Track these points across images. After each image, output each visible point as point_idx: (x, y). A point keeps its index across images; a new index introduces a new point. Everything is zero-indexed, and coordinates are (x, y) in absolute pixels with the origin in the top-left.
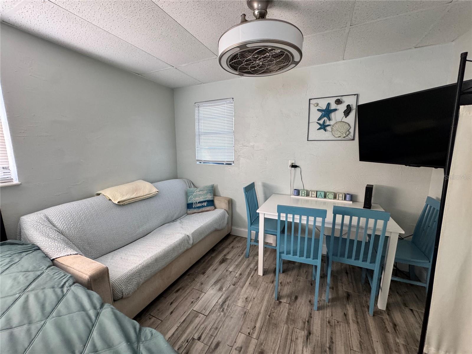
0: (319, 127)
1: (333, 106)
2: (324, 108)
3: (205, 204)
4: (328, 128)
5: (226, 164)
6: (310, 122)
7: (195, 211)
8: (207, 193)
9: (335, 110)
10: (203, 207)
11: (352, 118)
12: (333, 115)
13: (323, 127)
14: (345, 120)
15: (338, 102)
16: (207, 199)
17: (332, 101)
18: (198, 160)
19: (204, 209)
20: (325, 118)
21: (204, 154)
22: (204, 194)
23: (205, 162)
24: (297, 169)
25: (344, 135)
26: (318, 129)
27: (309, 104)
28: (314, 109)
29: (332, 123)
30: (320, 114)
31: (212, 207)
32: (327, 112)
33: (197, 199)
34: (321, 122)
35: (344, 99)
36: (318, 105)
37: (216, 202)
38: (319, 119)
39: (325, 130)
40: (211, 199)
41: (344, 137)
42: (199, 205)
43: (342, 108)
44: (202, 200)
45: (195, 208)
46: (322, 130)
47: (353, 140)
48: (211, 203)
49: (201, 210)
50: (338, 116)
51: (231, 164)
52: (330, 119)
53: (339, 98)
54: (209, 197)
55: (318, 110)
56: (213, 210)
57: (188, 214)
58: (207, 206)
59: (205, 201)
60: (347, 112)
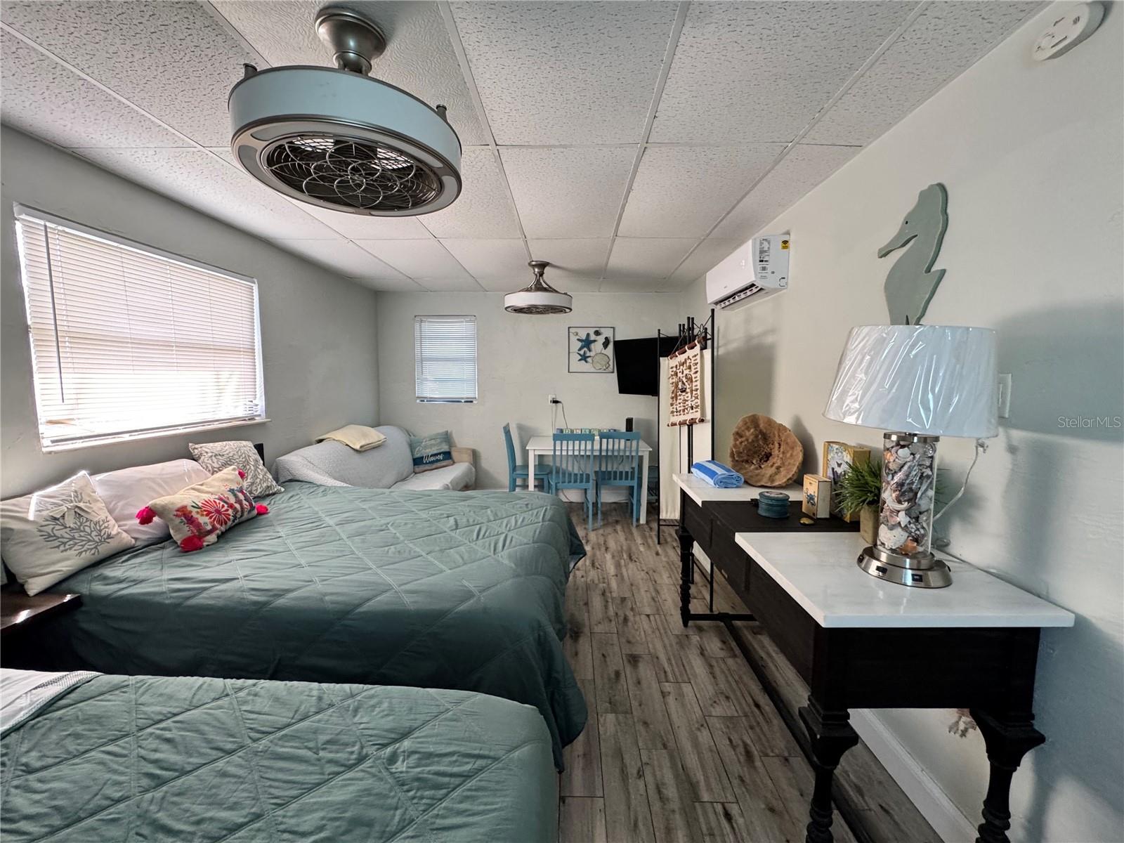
0: (580, 357)
1: (593, 337)
2: (584, 338)
3: (441, 457)
4: (589, 359)
5: (465, 402)
6: (571, 351)
7: (427, 467)
8: (441, 442)
9: (595, 341)
10: (438, 461)
11: (610, 350)
12: (592, 346)
13: (584, 358)
14: (604, 351)
15: (597, 333)
16: (442, 450)
17: (592, 332)
18: (418, 397)
19: (439, 464)
20: (585, 349)
21: (429, 389)
22: (437, 444)
23: (431, 400)
24: (558, 404)
25: (605, 368)
26: (580, 360)
27: (569, 333)
28: (574, 339)
29: (592, 354)
30: (580, 344)
31: (450, 461)
32: (587, 343)
33: (427, 451)
34: (582, 352)
35: (602, 330)
36: (577, 334)
37: (454, 454)
38: (580, 350)
39: (586, 362)
40: (448, 450)
41: (605, 370)
42: (432, 459)
43: (601, 339)
44: (436, 452)
45: (426, 463)
46: (583, 362)
47: (613, 372)
48: (448, 455)
49: (434, 466)
50: (597, 347)
51: (472, 402)
52: (590, 351)
53: (597, 329)
54: (445, 448)
55: (578, 340)
56: (452, 465)
57: (416, 473)
58: (444, 459)
59: (440, 454)
60: (606, 344)
